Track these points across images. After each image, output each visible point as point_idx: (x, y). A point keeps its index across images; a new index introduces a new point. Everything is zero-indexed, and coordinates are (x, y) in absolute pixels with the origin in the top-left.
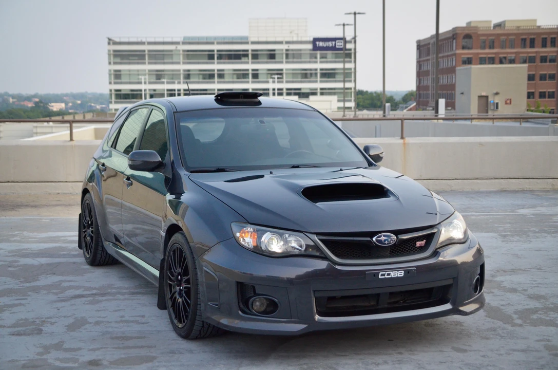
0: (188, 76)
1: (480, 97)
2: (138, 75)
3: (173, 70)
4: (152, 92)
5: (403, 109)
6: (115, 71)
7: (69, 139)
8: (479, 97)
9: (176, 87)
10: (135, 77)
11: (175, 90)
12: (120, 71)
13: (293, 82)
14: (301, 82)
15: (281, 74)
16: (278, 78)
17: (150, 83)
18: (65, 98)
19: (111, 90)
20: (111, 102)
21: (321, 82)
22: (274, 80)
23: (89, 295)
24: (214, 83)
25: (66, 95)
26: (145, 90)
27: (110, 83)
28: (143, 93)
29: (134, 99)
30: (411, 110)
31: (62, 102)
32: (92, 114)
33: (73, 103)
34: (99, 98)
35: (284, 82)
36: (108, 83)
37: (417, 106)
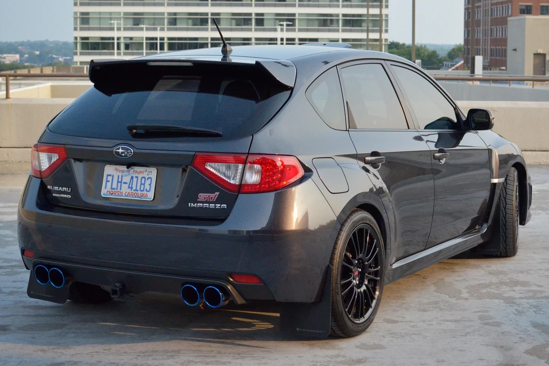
0: (174, 21)
1: (537, 55)
2: (111, 19)
3: (154, 14)
4: (129, 41)
5: (448, 67)
6: (82, 14)
7: (5, 97)
8: (535, 54)
9: (158, 34)
10: (105, 21)
11: (156, 39)
12: (88, 14)
13: (307, 30)
14: (318, 31)
15: (293, 20)
16: (288, 25)
17: (126, 29)
18: (20, 47)
19: (76, 38)
20: (76, 54)
21: (343, 31)
22: (282, 27)
23: (7, 266)
24: (207, 30)
25: (22, 44)
26: (118, 39)
27: (75, 29)
28: (116, 41)
29: (104, 49)
30: (457, 69)
31: (16, 53)
32: (51, 68)
33: (30, 54)
34: (62, 48)
35: (297, 30)
36: (73, 28)
37: (465, 65)
